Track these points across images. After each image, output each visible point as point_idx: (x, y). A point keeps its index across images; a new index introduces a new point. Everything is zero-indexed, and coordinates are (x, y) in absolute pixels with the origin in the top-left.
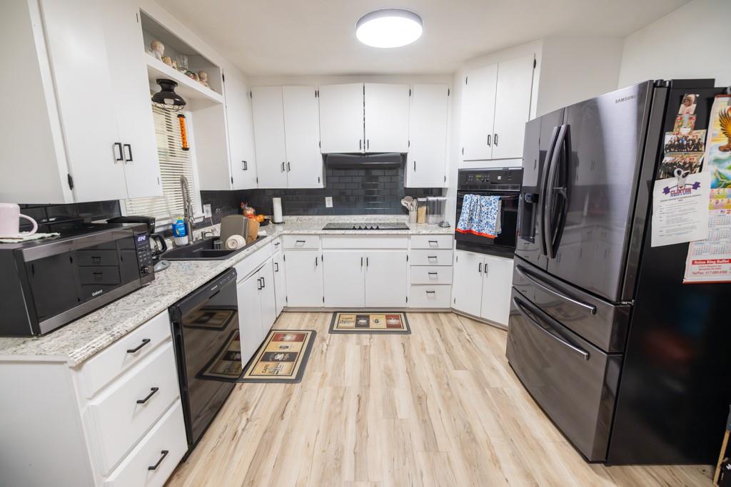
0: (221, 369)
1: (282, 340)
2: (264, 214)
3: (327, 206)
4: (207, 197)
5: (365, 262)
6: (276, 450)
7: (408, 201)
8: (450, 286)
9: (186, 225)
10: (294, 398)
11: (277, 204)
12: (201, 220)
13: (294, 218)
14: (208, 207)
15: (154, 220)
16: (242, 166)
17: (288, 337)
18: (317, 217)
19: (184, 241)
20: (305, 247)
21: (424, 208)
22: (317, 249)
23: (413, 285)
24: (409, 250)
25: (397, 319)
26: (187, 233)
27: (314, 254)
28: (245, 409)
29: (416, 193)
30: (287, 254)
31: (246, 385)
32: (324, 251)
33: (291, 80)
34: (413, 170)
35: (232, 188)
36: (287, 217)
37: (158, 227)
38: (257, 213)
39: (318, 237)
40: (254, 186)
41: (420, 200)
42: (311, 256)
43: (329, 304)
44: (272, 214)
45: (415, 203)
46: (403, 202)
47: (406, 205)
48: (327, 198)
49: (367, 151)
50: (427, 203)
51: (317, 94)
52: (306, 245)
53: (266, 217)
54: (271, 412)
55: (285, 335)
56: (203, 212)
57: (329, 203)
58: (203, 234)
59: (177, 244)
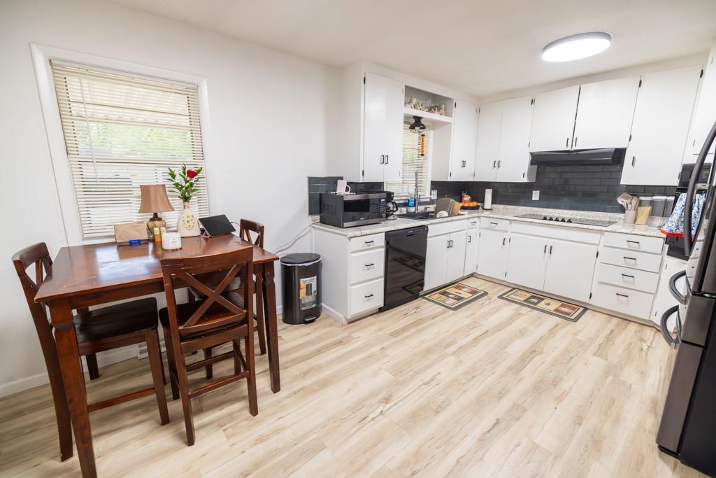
0: (414, 289)
1: (460, 289)
2: (478, 202)
3: (533, 199)
4: (435, 185)
5: (549, 250)
6: (421, 327)
7: (627, 198)
8: (652, 296)
9: (415, 201)
10: (445, 315)
11: (489, 194)
12: (428, 200)
13: (501, 207)
14: (435, 192)
15: (393, 193)
16: (461, 164)
17: (465, 290)
18: (522, 208)
19: (412, 210)
20: (496, 228)
21: (648, 209)
22: (507, 232)
23: (600, 283)
24: (601, 246)
25: (572, 309)
26: (415, 205)
27: (504, 235)
28: (418, 308)
29: (635, 191)
30: (483, 232)
31: (424, 300)
32: (513, 234)
33: (511, 95)
34: (631, 166)
35: (449, 179)
36: (495, 206)
37: (396, 197)
38: (472, 200)
39: (509, 222)
40: (471, 179)
41: (642, 198)
42: (501, 236)
43: (509, 279)
44: (483, 202)
45: (635, 201)
46: (620, 200)
47: (622, 203)
48: (534, 192)
49: (574, 148)
50: (652, 203)
51: (533, 102)
52: (498, 227)
53: (479, 204)
54: (430, 314)
55: (464, 288)
56: (431, 195)
57: (536, 196)
58: (426, 208)
59: (409, 211)
